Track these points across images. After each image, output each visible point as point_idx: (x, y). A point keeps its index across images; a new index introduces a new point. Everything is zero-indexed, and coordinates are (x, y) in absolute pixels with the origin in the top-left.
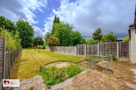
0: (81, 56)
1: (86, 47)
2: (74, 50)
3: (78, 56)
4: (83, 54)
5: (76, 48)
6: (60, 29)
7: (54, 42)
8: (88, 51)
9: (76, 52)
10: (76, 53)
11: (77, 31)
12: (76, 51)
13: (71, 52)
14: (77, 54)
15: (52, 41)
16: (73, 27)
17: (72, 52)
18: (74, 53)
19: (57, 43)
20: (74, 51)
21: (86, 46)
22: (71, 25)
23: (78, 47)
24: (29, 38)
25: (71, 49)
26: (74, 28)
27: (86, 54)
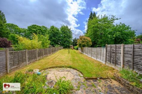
0: (113, 67)
1: (124, 51)
2: (102, 53)
3: (107, 64)
4: (116, 63)
5: (105, 50)
6: (93, 26)
7: (83, 42)
8: (126, 59)
9: (104, 58)
10: (104, 60)
11: (121, 23)
12: (105, 56)
13: (98, 56)
14: (106, 62)
15: (81, 41)
16: (115, 19)
17: (100, 56)
18: (102, 59)
19: (87, 44)
20: (102, 55)
21: (122, 48)
22: (111, 17)
23: (109, 49)
24: (68, 39)
25: (98, 51)
26: (117, 19)
27: (124, 65)
